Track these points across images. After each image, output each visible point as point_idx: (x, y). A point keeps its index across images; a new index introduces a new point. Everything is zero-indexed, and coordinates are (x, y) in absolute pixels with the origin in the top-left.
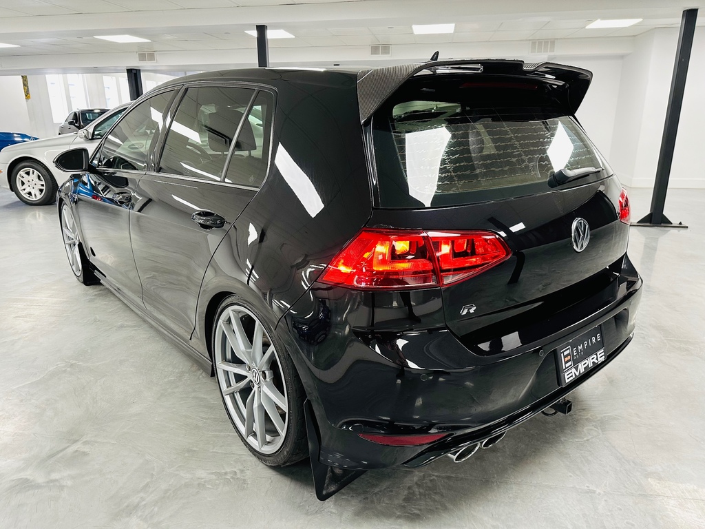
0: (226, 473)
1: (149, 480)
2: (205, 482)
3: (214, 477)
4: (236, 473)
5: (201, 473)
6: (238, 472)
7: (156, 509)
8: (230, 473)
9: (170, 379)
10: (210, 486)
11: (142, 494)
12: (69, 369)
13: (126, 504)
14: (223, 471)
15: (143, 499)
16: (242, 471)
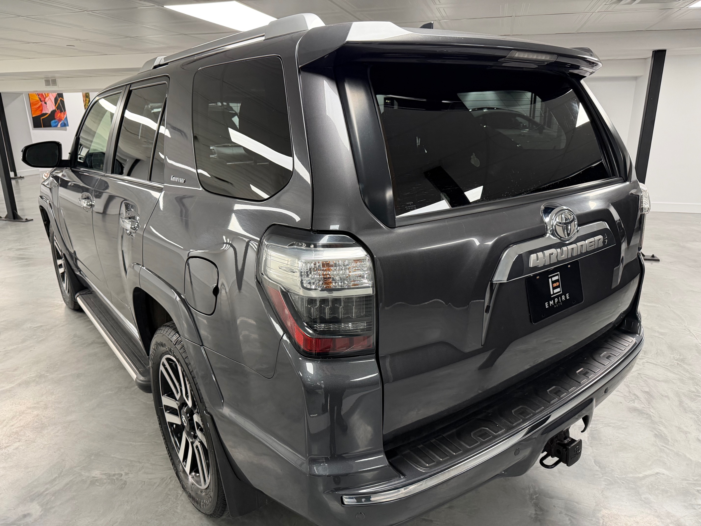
0: (114, 475)
1: (57, 475)
2: (96, 480)
3: (104, 477)
4: (122, 475)
5: (96, 473)
6: (123, 474)
7: (53, 498)
8: (118, 474)
9: (110, 392)
10: (98, 484)
11: (48, 486)
12: (37, 379)
13: (34, 492)
14: (114, 473)
15: (47, 489)
16: (127, 474)
